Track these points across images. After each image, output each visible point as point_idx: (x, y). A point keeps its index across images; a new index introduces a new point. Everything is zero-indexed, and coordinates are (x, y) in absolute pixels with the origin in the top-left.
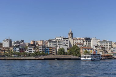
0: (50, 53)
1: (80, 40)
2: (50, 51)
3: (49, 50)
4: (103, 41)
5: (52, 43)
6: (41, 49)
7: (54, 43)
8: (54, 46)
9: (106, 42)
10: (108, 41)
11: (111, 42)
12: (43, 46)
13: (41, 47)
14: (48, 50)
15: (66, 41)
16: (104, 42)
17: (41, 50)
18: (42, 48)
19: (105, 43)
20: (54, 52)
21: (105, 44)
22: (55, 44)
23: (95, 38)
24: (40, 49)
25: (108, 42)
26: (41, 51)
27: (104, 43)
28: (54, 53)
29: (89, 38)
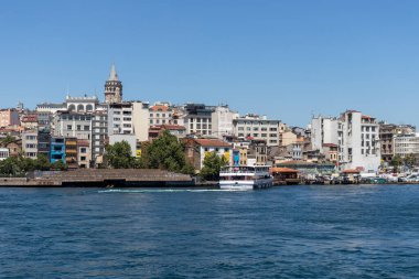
0: (68, 159)
1: (161, 114)
2: (68, 155)
3: (63, 151)
4: (247, 118)
5: (74, 124)
6: (32, 146)
7: (83, 123)
8: (83, 136)
9: (261, 122)
10: (265, 118)
11: (278, 122)
12: (40, 132)
13: (32, 137)
14: (58, 148)
15: (122, 116)
16: (252, 122)
17: (35, 150)
18: (35, 142)
19: (257, 126)
20: (83, 158)
21: (256, 129)
22: (87, 128)
23: (226, 107)
24: (28, 146)
25: (268, 122)
26: (31, 154)
27: (254, 126)
28: (83, 163)
29: (202, 107)
